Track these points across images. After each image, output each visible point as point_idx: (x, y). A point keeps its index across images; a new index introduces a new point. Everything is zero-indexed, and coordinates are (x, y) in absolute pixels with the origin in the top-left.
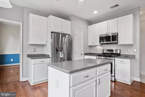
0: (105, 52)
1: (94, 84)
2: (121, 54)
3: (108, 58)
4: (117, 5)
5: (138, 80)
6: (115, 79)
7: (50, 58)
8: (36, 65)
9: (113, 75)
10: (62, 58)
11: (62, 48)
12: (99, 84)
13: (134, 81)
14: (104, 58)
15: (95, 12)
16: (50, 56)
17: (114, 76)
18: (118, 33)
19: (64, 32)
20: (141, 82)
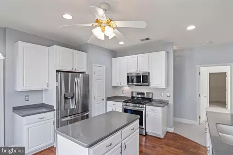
0: (134, 96)
1: (119, 150)
2: (153, 98)
3: (137, 105)
4: (148, 39)
5: (171, 130)
6: (146, 132)
7: (55, 110)
8: (31, 125)
9: (144, 127)
10: (73, 109)
11: (74, 94)
12: (124, 149)
13: (168, 132)
14: (132, 105)
15: (122, 43)
16: (55, 108)
17: (145, 129)
18: (149, 73)
19: (77, 70)
20: (174, 133)
